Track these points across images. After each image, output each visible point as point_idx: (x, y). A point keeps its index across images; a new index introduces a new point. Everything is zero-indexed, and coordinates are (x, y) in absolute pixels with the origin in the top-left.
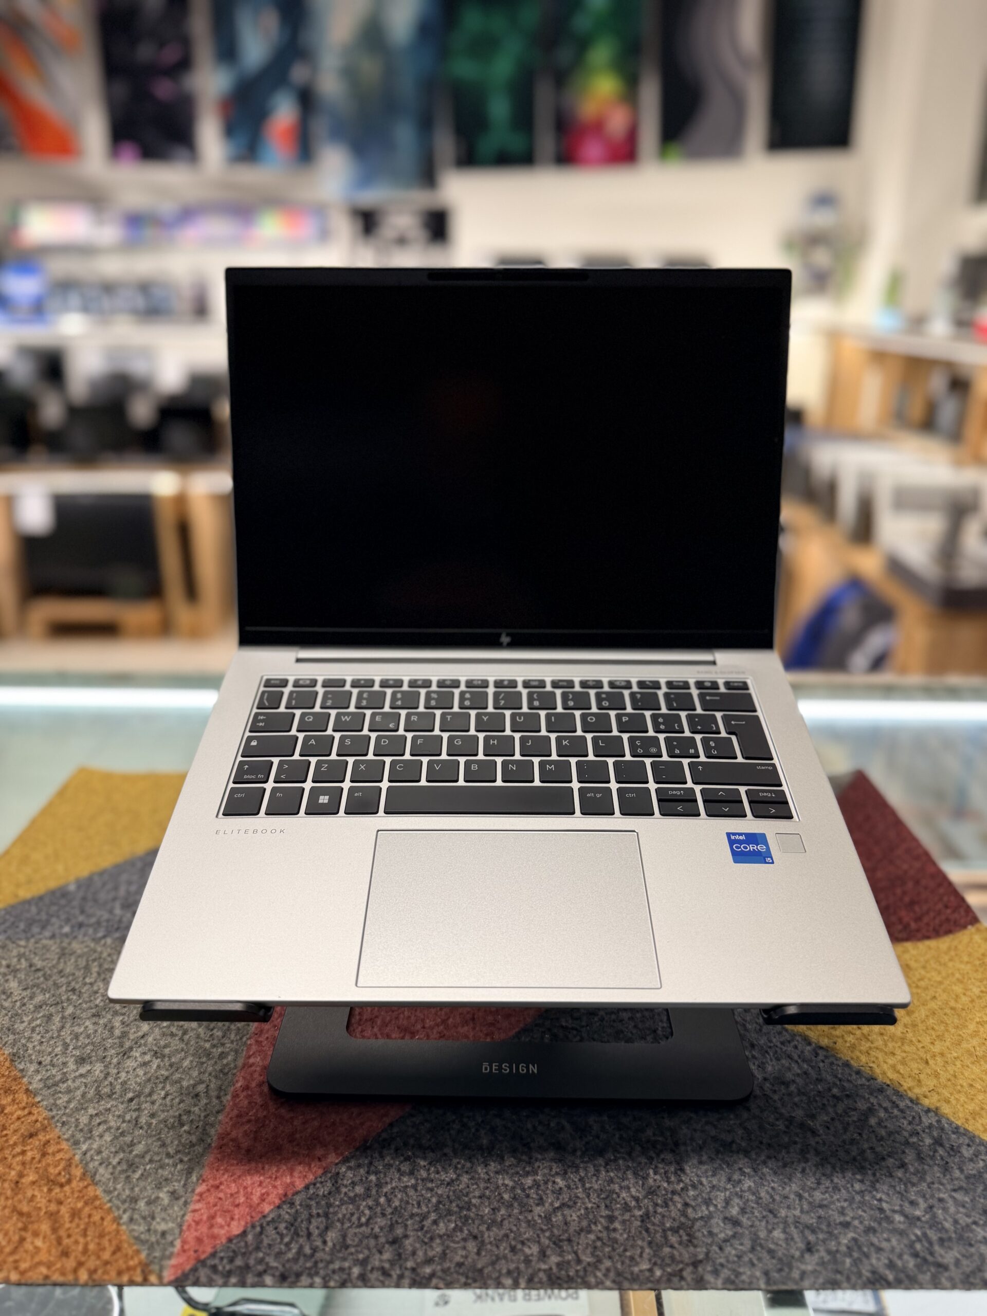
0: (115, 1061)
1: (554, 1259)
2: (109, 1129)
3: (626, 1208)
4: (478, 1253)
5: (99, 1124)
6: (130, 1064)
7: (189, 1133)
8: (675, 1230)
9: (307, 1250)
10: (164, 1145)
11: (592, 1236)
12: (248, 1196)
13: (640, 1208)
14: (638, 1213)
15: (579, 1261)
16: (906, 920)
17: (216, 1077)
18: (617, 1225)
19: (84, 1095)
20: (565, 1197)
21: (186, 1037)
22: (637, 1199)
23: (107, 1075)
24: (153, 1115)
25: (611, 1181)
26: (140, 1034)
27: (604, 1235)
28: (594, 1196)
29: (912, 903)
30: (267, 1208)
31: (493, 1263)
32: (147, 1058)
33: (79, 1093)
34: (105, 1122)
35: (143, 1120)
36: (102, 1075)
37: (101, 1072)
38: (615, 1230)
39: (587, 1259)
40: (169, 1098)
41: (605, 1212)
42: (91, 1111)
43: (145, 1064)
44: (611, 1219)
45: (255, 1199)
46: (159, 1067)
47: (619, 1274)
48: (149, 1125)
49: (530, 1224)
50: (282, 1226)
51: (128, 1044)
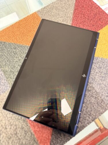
0: (5, 131)
1: (91, 117)
2: (16, 143)
3: (94, 103)
4: (82, 123)
5: (14, 143)
6: (8, 130)
7: (29, 135)
8: (102, 102)
9: (61, 140)
10: (27, 139)
11: (93, 111)
12: (46, 138)
13: (96, 102)
14: (96, 103)
15: (94, 115)
16: (100, 23)
17: (24, 122)
18: (95, 107)
19: (6, 140)
20: (86, 107)
21: (12, 119)
22: (94, 101)
23: (7, 134)
24: (21, 136)
25: (90, 100)
26: (4, 123)
27: (94, 109)
28: (89, 104)
29: (100, 19)
30: (50, 138)
31: (84, 123)
32: (10, 127)
33: (5, 141)
34: (14, 142)
35: (20, 138)
36: (6, 135)
37: (5, 134)
38: (95, 108)
39: (95, 114)
40: (20, 131)
41: (92, 106)
42: (10, 142)
43: (10, 128)
44: (93, 106)
45: (47, 137)
46: (14, 127)
47: (99, 114)
48: (22, 138)
49: (85, 114)
50: (55, 139)
51: (4, 127)
